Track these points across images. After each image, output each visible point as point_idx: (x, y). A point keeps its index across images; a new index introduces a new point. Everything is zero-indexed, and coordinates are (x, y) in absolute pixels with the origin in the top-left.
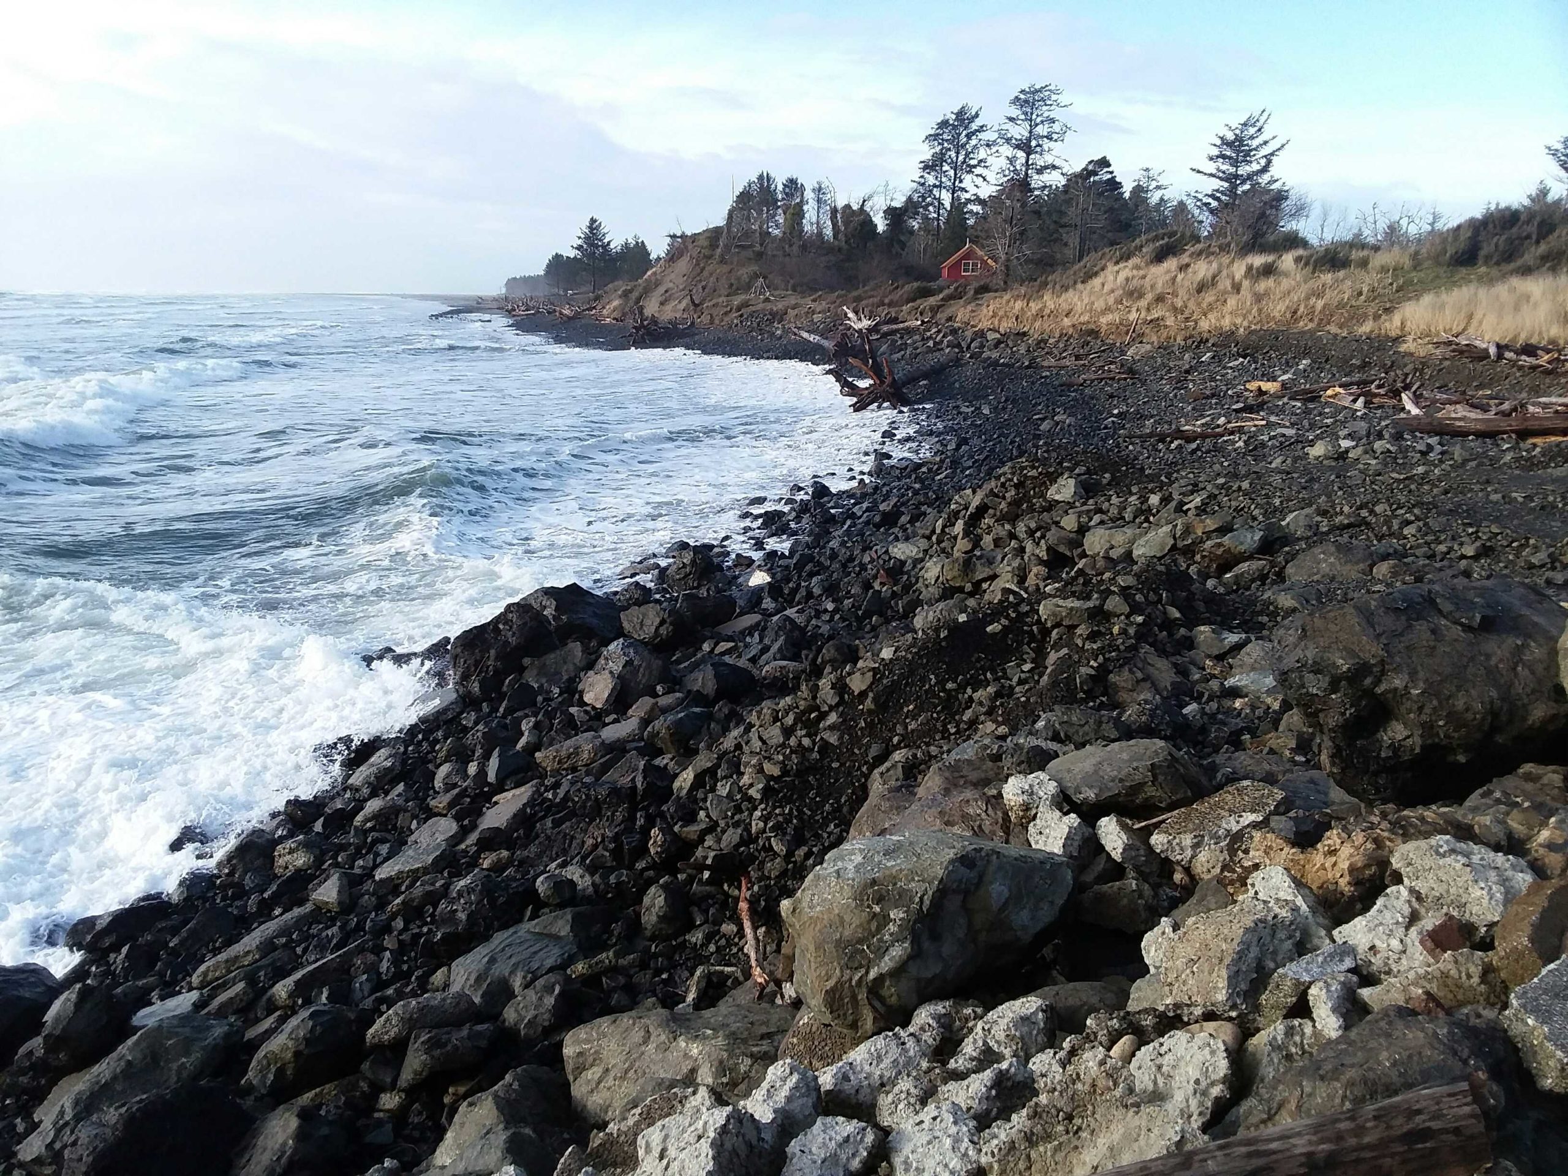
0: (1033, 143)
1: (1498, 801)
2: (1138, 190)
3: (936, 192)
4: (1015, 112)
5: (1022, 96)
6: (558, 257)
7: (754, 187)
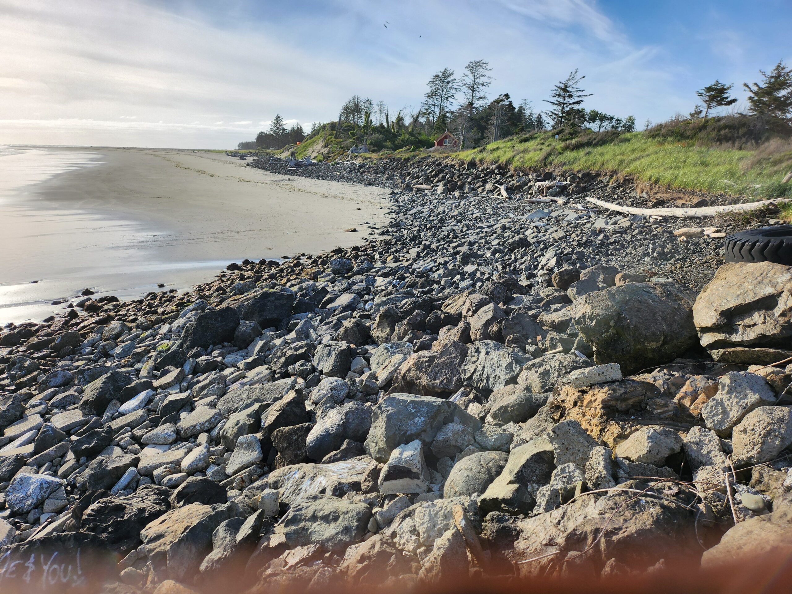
0: (475, 86)
1: (665, 374)
2: (521, 108)
3: (432, 107)
4: (468, 73)
5: (471, 65)
6: (262, 133)
7: (352, 104)
